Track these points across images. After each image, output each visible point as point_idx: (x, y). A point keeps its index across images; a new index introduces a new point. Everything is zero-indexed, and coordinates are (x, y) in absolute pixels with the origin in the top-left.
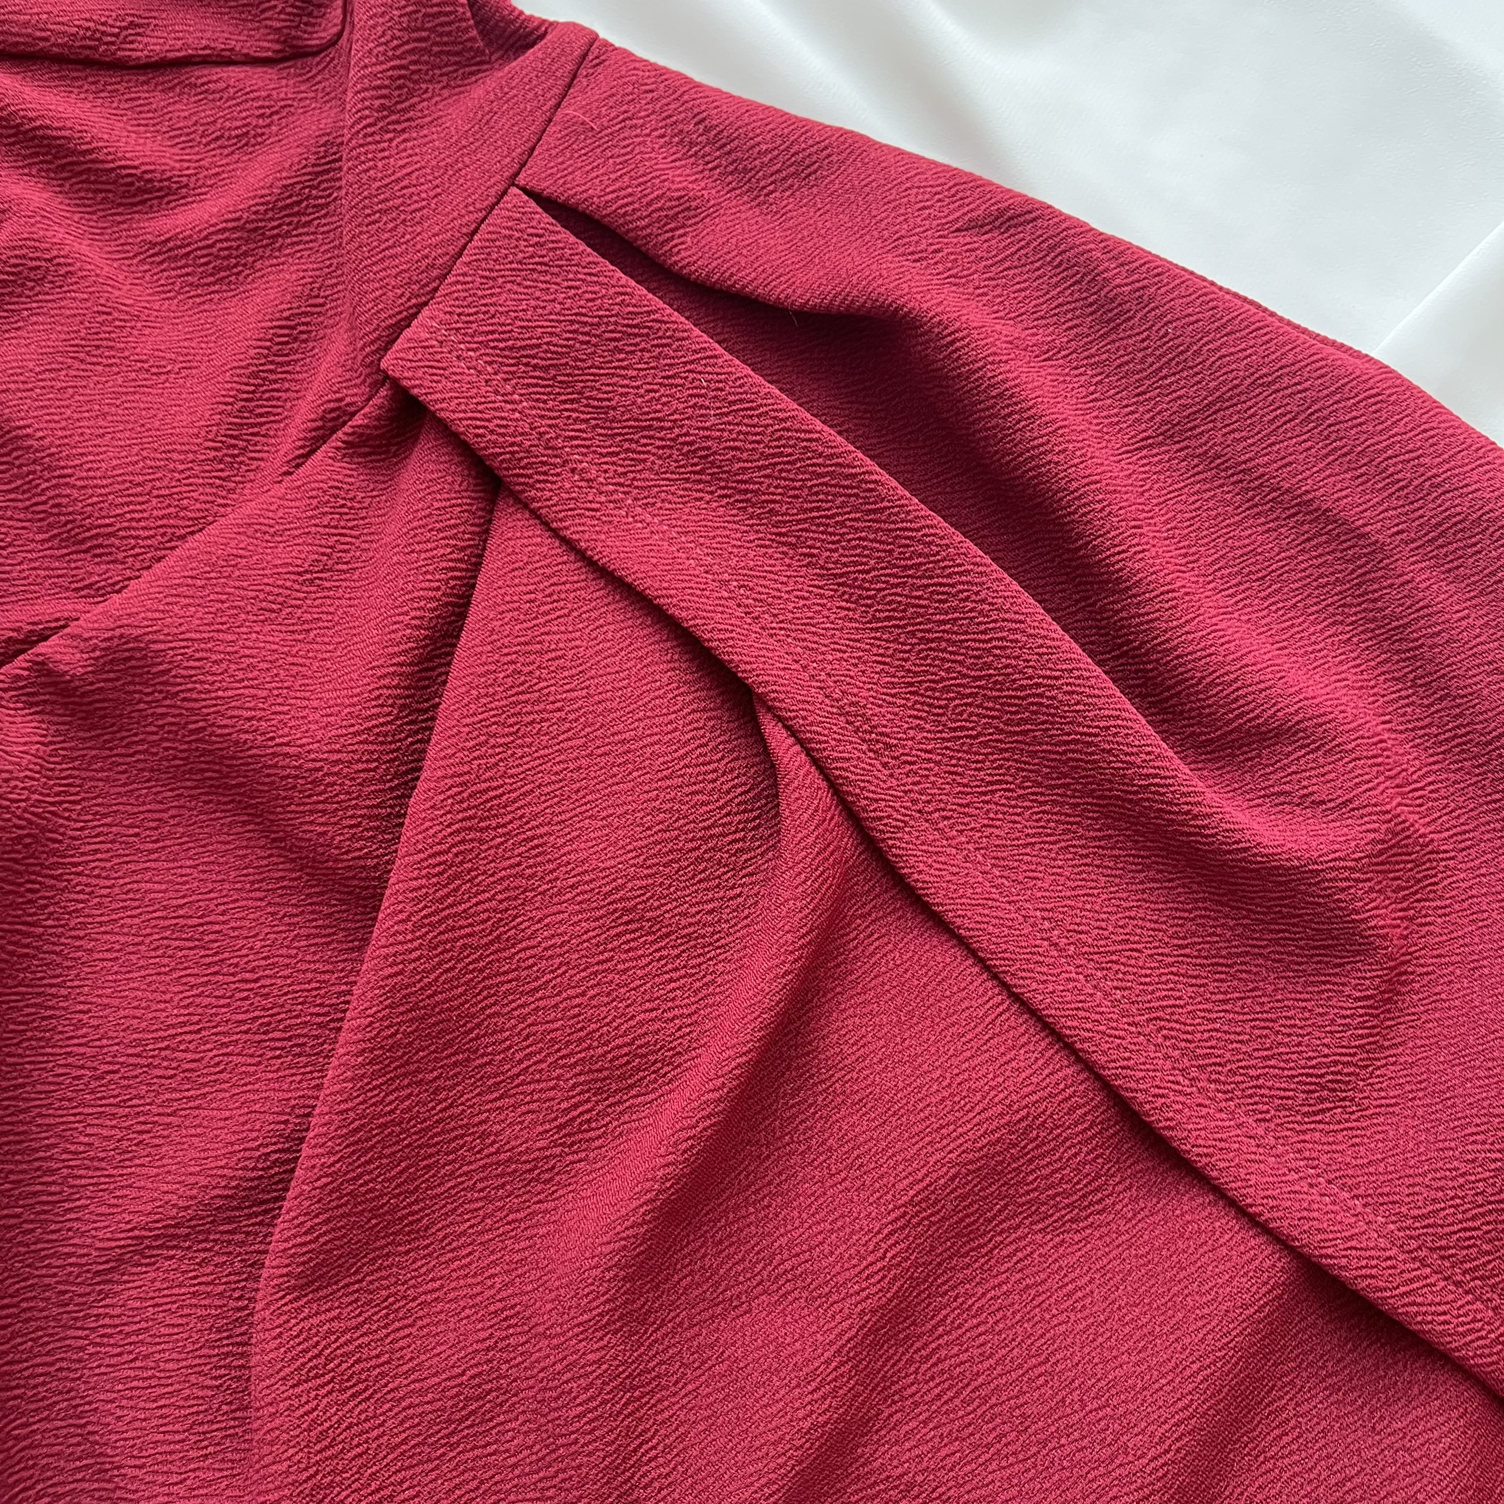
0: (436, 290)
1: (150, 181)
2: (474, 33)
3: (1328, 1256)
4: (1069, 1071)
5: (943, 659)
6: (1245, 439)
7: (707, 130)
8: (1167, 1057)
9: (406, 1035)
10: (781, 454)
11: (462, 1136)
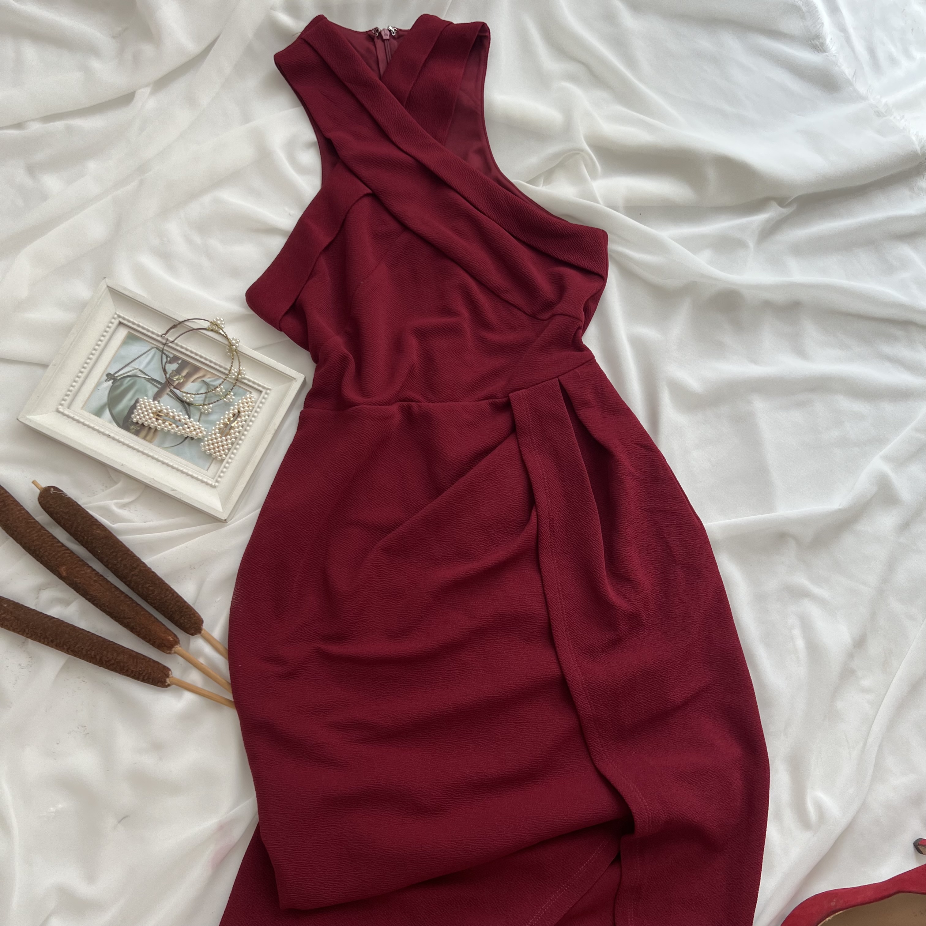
0: (529, 387)
1: (489, 324)
2: (571, 342)
3: (567, 677)
4: (545, 613)
5: (575, 522)
6: (664, 522)
7: (602, 391)
8: (564, 623)
9: (432, 519)
10: (572, 463)
11: (427, 545)
